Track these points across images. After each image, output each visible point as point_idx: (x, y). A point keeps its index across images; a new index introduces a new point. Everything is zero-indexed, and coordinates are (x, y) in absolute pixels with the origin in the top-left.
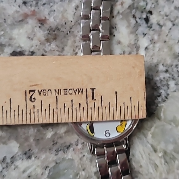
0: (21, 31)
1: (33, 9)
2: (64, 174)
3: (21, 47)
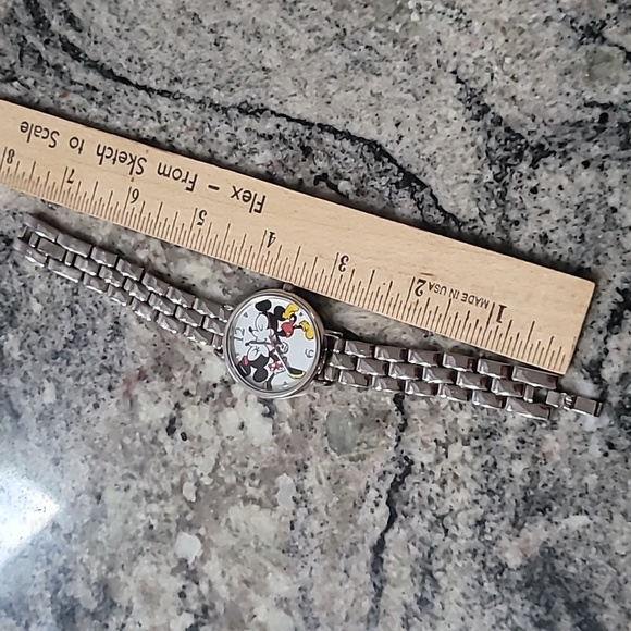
0: (144, 408)
1: (121, 381)
2: (344, 432)
3: (165, 418)
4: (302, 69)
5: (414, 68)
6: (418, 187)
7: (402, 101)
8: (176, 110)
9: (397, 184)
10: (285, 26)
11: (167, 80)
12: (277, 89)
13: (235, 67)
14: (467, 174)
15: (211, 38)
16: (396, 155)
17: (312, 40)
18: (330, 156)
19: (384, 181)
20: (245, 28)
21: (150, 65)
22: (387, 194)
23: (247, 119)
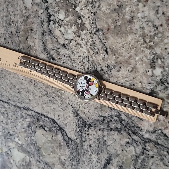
4: (38, 101)
5: (63, 103)
6: (63, 131)
7: (60, 111)
8: (9, 107)
9: (58, 129)
10: (34, 90)
11: (7, 99)
12: (32, 105)
13: (23, 98)
14: (74, 129)
15: (18, 91)
16: (58, 123)
17: (40, 94)
18: (43, 122)
19: (55, 128)
20: (25, 90)
21: (4, 95)
22: (56, 132)
23: (25, 111)
